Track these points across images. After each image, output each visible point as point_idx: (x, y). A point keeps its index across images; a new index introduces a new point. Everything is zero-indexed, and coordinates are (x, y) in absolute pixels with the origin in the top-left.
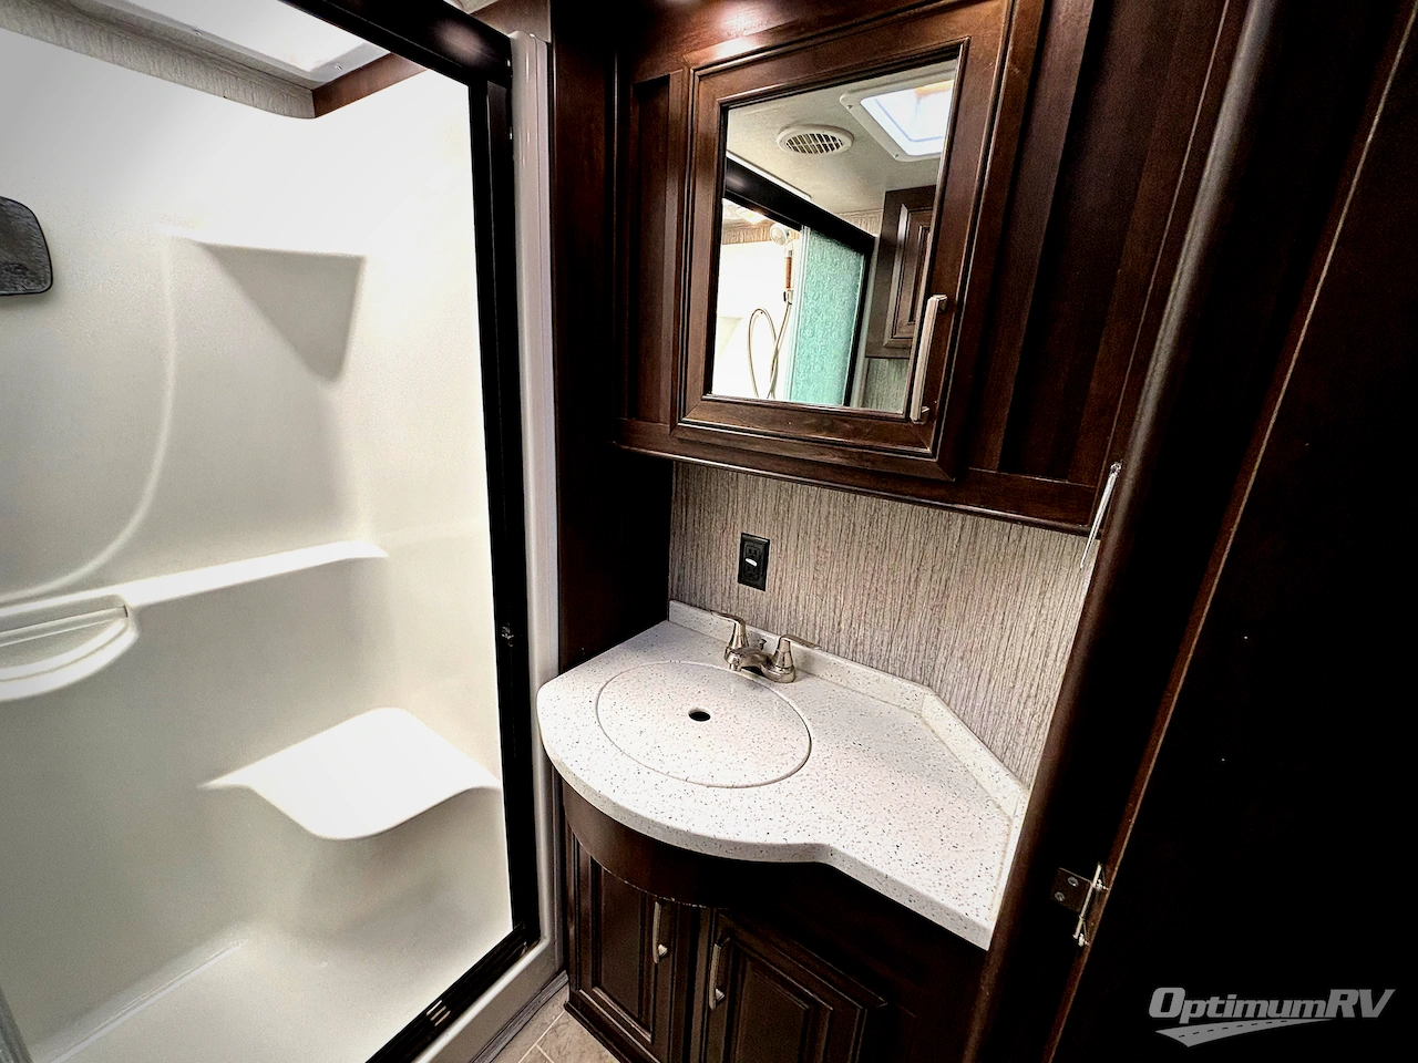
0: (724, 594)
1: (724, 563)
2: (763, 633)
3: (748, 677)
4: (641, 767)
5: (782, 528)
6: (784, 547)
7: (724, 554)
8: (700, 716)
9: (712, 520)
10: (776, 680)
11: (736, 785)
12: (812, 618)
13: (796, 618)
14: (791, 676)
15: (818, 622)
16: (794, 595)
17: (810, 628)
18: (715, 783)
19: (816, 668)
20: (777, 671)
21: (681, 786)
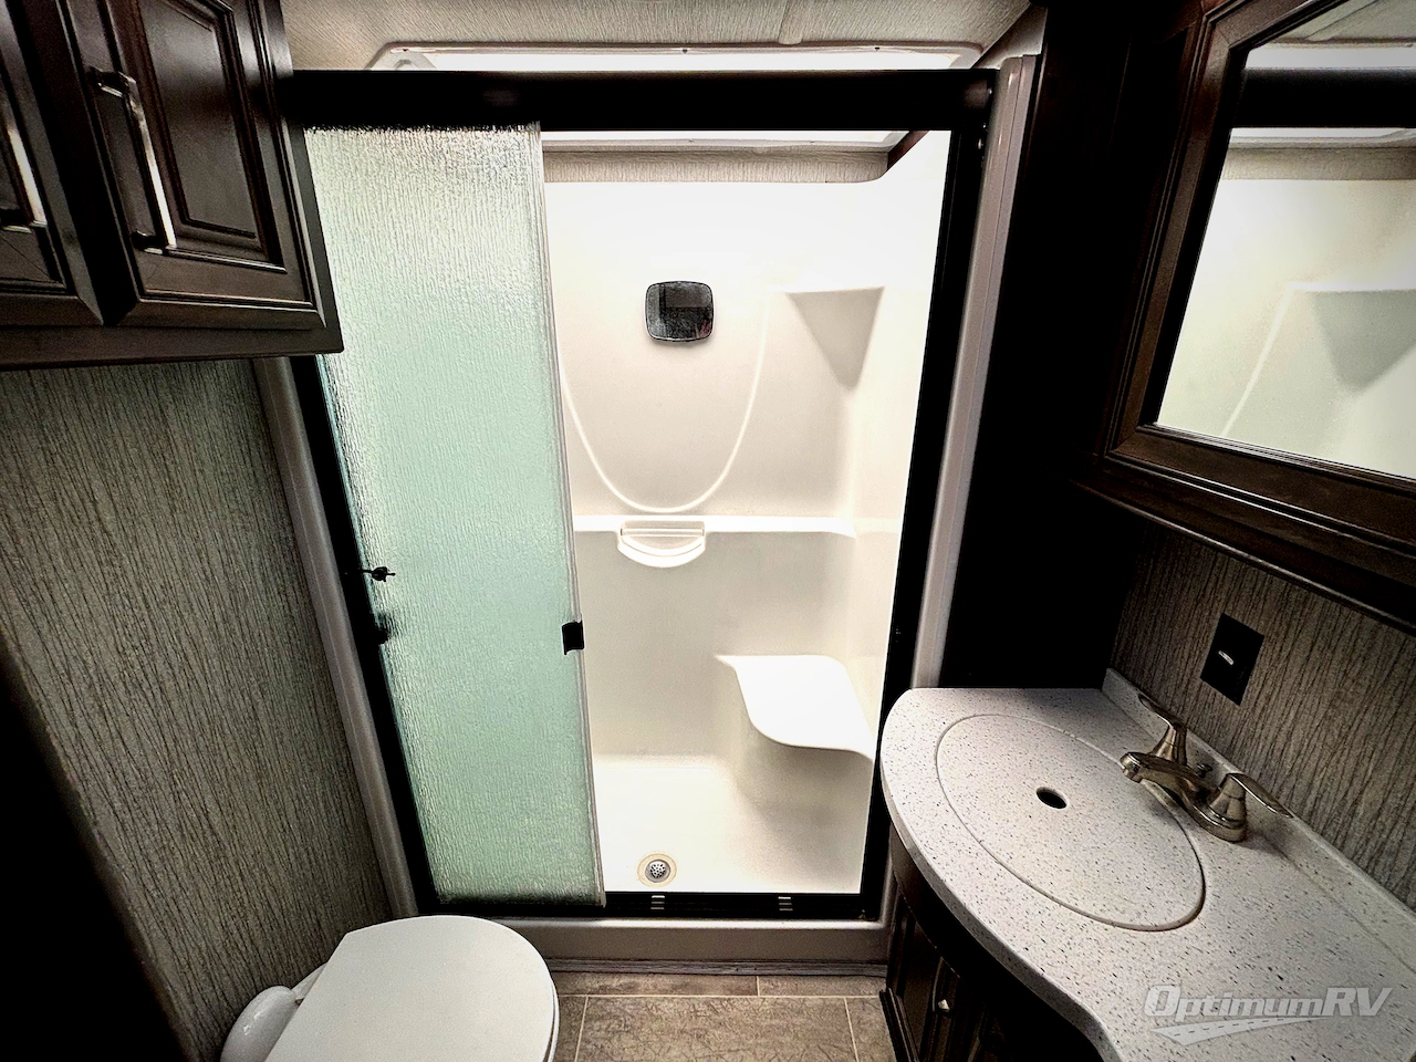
0: (1178, 686)
1: (1188, 646)
2: (1219, 760)
3: (1161, 800)
4: (944, 801)
5: (1289, 625)
6: (1284, 654)
7: (1191, 634)
8: (1051, 798)
9: (1184, 585)
10: (1203, 824)
11: (1033, 883)
12: (1307, 775)
13: (1279, 761)
14: (1236, 834)
15: (1317, 784)
16: (1284, 729)
17: (1301, 787)
18: (1009, 865)
19: (1294, 849)
20: (1210, 816)
21: (970, 842)
